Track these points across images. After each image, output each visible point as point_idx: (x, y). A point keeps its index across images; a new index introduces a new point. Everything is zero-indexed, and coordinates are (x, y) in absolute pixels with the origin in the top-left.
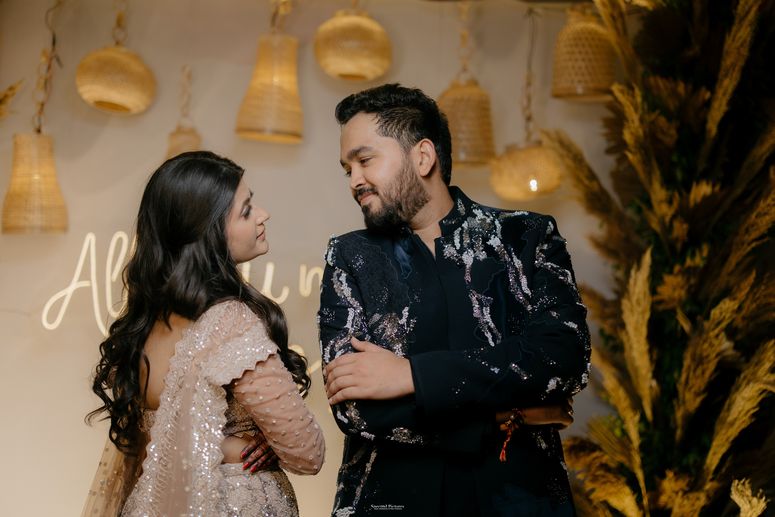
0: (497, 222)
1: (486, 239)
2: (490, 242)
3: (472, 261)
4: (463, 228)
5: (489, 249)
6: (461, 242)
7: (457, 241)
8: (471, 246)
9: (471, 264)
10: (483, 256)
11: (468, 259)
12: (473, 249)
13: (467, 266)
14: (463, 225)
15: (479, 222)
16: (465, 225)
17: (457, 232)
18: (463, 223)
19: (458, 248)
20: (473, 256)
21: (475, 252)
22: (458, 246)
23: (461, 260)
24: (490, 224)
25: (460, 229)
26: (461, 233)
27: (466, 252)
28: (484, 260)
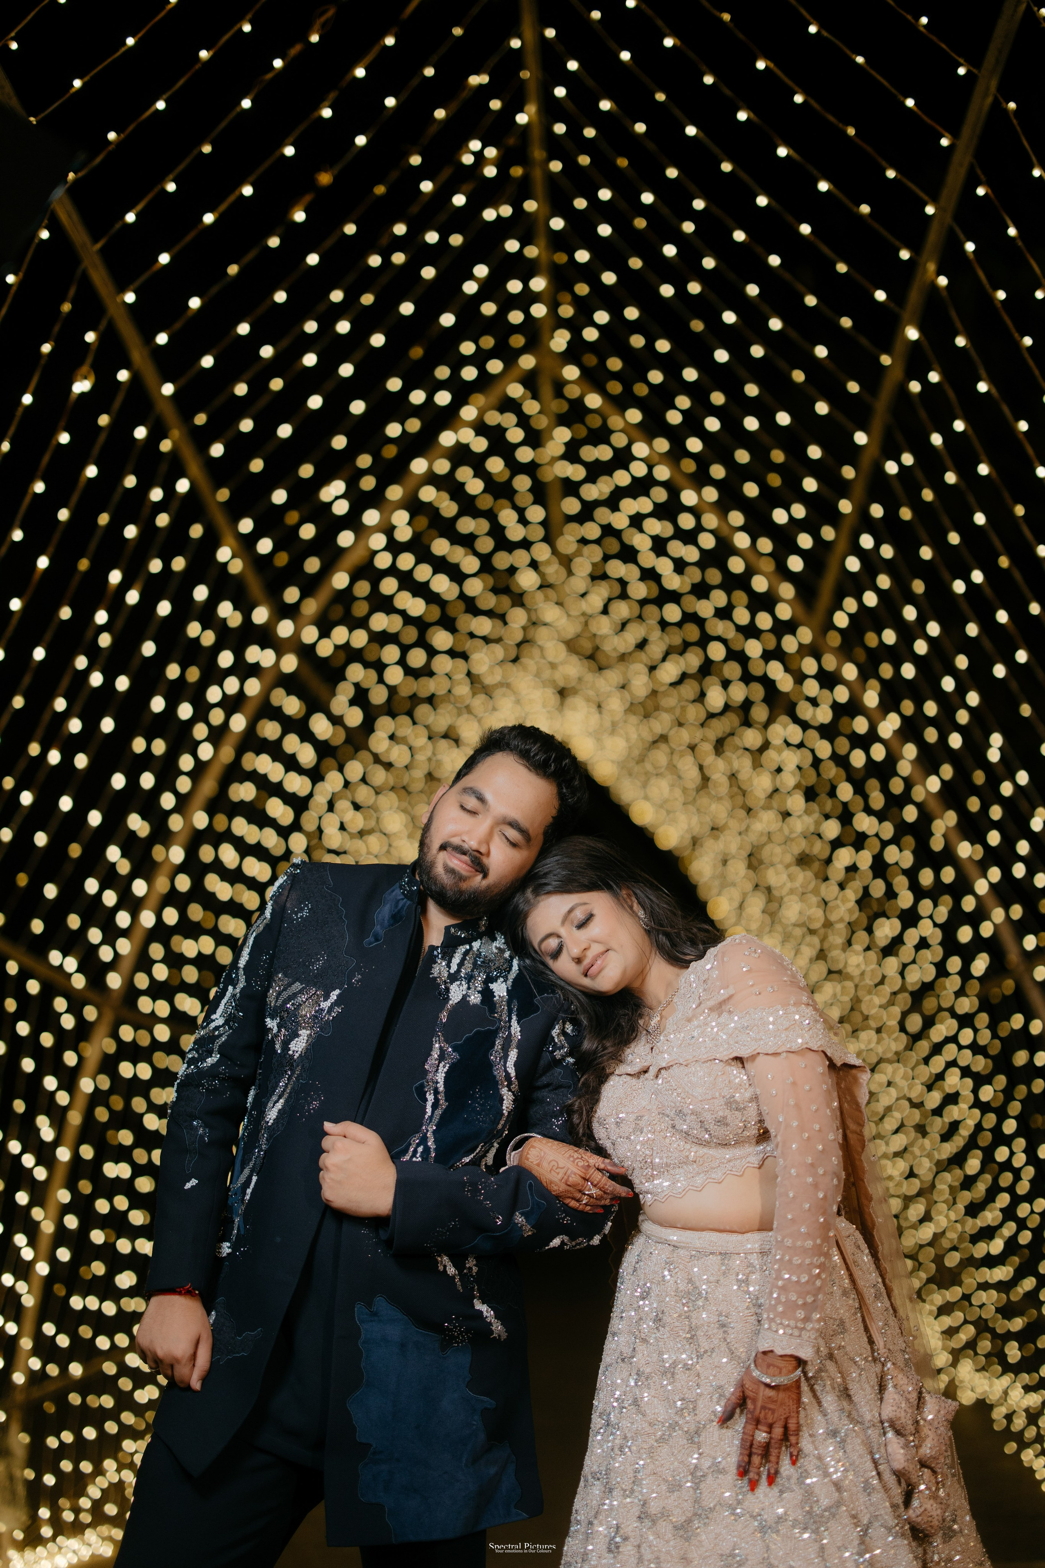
0: (515, 963)
1: (490, 980)
2: (493, 986)
3: (460, 997)
4: (471, 947)
5: (487, 994)
6: (461, 965)
7: (456, 960)
8: (470, 978)
9: (456, 1001)
10: (475, 999)
11: (456, 993)
12: (468, 983)
13: (451, 1002)
14: (474, 944)
15: (495, 951)
16: (476, 945)
17: (462, 949)
18: (476, 940)
19: (452, 971)
20: (464, 993)
21: (469, 988)
22: (454, 968)
23: (447, 990)
24: (506, 959)
25: (468, 947)
26: (466, 953)
27: (458, 983)
28: (475, 1005)
